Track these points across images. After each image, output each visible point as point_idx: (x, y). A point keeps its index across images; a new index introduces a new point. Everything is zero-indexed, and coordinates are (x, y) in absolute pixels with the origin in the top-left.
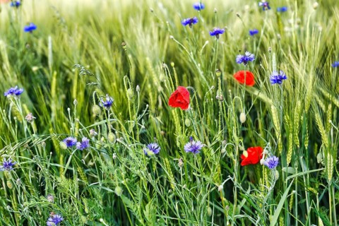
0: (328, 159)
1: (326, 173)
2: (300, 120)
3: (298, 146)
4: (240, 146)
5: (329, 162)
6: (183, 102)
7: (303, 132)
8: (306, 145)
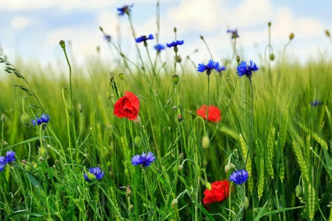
0: (310, 192)
1: (307, 214)
2: (274, 146)
3: (273, 177)
4: (202, 180)
5: (310, 195)
6: (131, 109)
7: (278, 160)
8: (282, 178)
